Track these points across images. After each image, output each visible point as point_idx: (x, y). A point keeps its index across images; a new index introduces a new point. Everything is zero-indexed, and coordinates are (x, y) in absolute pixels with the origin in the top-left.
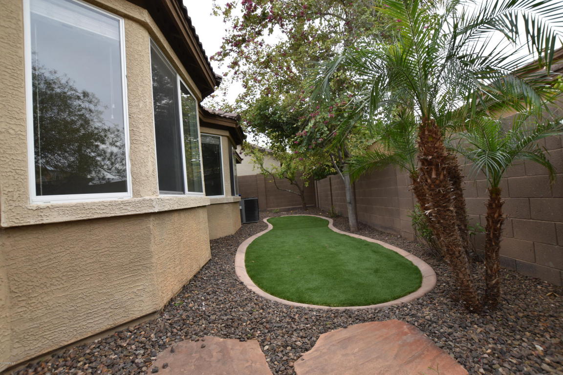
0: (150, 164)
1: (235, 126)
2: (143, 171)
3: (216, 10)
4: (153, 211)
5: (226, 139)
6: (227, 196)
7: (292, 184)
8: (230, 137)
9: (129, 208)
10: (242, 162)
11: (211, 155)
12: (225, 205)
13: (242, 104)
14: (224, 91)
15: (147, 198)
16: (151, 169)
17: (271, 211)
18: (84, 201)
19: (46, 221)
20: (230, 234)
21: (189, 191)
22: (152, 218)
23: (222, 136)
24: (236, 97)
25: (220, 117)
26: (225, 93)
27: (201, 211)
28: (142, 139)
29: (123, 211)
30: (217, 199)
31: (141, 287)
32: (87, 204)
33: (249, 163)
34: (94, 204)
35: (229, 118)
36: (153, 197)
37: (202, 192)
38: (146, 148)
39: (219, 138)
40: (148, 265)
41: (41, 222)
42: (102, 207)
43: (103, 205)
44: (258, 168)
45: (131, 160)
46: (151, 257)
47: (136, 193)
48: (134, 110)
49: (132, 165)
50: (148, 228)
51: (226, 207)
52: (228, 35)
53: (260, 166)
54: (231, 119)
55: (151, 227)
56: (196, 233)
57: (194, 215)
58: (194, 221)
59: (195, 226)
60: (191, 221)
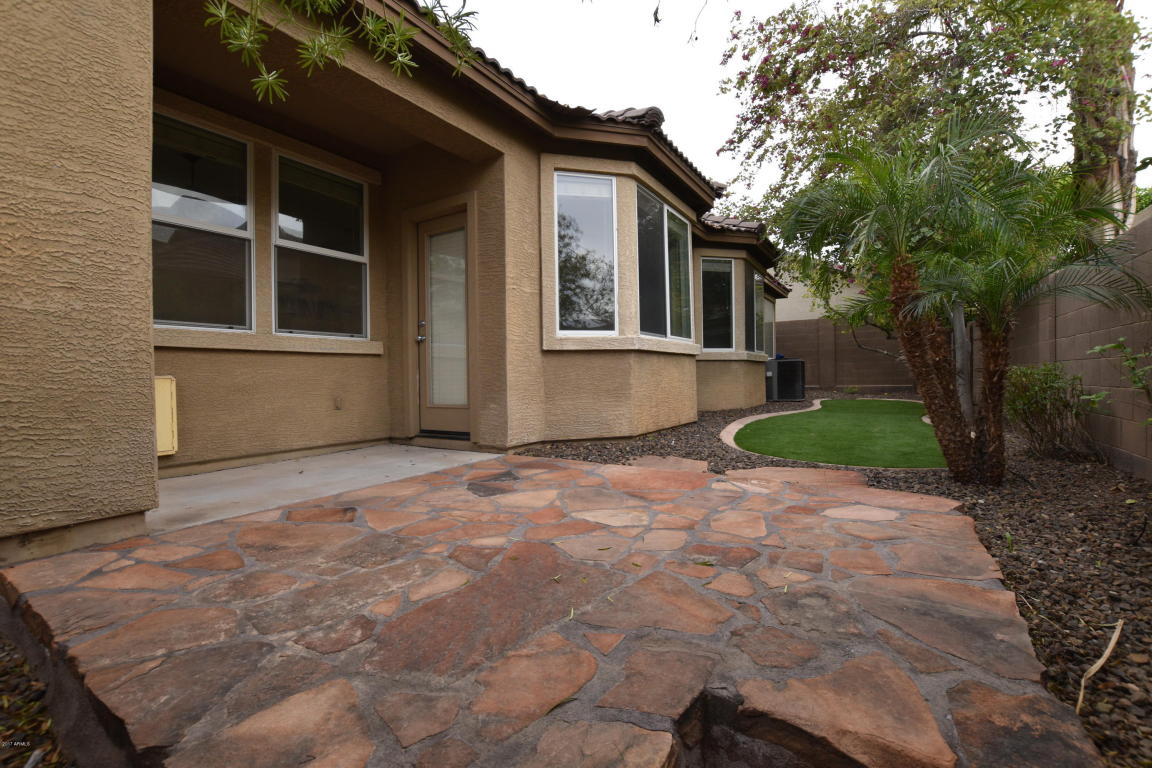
0: (633, 306)
1: (755, 242)
3: (724, 86)
4: (633, 349)
5: (742, 262)
6: (737, 350)
7: (889, 338)
8: (749, 259)
9: (615, 344)
10: (790, 294)
11: (716, 289)
12: (733, 363)
13: (775, 203)
14: (747, 182)
15: (630, 336)
16: (633, 310)
17: (840, 390)
18: (585, 336)
20: (739, 407)
21: (672, 334)
22: (633, 355)
23: (735, 258)
24: (765, 190)
25: (731, 231)
26: (749, 185)
27: (687, 362)
28: (628, 284)
29: (612, 346)
30: (721, 354)
31: (621, 412)
32: (588, 338)
33: (803, 297)
34: (592, 339)
35: (745, 231)
36: (635, 336)
37: (690, 337)
39: (730, 262)
40: (626, 395)
42: (598, 342)
43: (598, 340)
44: (819, 306)
46: (630, 389)
47: (622, 332)
48: (622, 259)
50: (629, 363)
51: (735, 366)
52: (744, 110)
53: (823, 303)
54: (748, 231)
55: (632, 362)
56: (678, 384)
57: (676, 362)
58: (675, 369)
59: (677, 375)
60: (672, 368)
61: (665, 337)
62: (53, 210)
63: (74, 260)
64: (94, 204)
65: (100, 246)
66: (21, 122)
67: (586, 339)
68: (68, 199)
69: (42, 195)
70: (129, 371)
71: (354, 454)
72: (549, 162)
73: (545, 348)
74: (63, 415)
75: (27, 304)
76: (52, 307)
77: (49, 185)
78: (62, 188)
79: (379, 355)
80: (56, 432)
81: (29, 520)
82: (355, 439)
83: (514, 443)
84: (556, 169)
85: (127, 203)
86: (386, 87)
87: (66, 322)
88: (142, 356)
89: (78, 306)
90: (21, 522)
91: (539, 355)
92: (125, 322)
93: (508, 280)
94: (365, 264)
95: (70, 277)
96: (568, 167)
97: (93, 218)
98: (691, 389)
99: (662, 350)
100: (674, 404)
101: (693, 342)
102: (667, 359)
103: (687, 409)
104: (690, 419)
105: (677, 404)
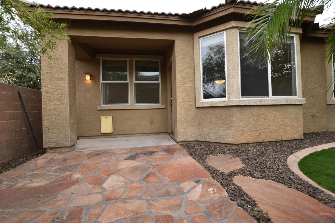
2: (232, 89)
4: (233, 105)
9: (225, 103)
15: (235, 99)
16: (235, 87)
18: (212, 101)
19: (204, 106)
22: (234, 108)
27: (291, 107)
29: (223, 104)
31: (229, 133)
32: (213, 101)
34: (214, 102)
38: (233, 80)
40: (232, 126)
41: (202, 106)
42: (217, 103)
43: (219, 102)
45: (227, 85)
46: (233, 123)
47: (229, 98)
49: (228, 87)
55: (234, 111)
56: (280, 120)
57: (278, 109)
58: (277, 113)
59: (279, 116)
60: (274, 112)
61: (267, 97)
62: (52, 90)
63: (55, 99)
64: (59, 88)
65: (60, 95)
66: (48, 76)
67: (212, 102)
68: (54, 88)
69: (51, 88)
70: (65, 119)
71: (156, 136)
72: (197, 35)
73: (196, 106)
74: (54, 127)
75: (49, 108)
76: (53, 108)
77: (52, 86)
78: (53, 86)
79: (164, 109)
80: (53, 130)
81: (49, 146)
82: (157, 132)
83: (181, 140)
84: (199, 38)
85: (63, 86)
86: (125, 37)
87: (54, 110)
88: (67, 116)
89: (56, 107)
90: (48, 146)
91: (195, 109)
92: (64, 110)
93: (177, 84)
94: (160, 83)
95: (55, 102)
96: (205, 34)
97: (58, 90)
98: (296, 122)
99: (259, 104)
100: (276, 130)
101: (298, 97)
102: (269, 108)
103: (291, 133)
104: (294, 138)
105: (279, 130)
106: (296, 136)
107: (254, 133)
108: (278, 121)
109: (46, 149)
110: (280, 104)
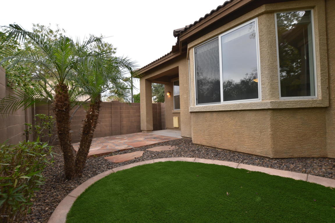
4: (190, 111)
22: (192, 114)
56: (234, 128)
57: (231, 115)
58: (230, 119)
59: (233, 123)
60: (227, 118)
61: (219, 103)
98: (257, 133)
99: (208, 110)
100: (229, 138)
101: (261, 100)
102: (221, 114)
103: (249, 145)
104: (254, 152)
105: (232, 139)
106: (258, 151)
107: (206, 137)
108: (231, 128)
109: (142, 130)
110: (229, 110)
